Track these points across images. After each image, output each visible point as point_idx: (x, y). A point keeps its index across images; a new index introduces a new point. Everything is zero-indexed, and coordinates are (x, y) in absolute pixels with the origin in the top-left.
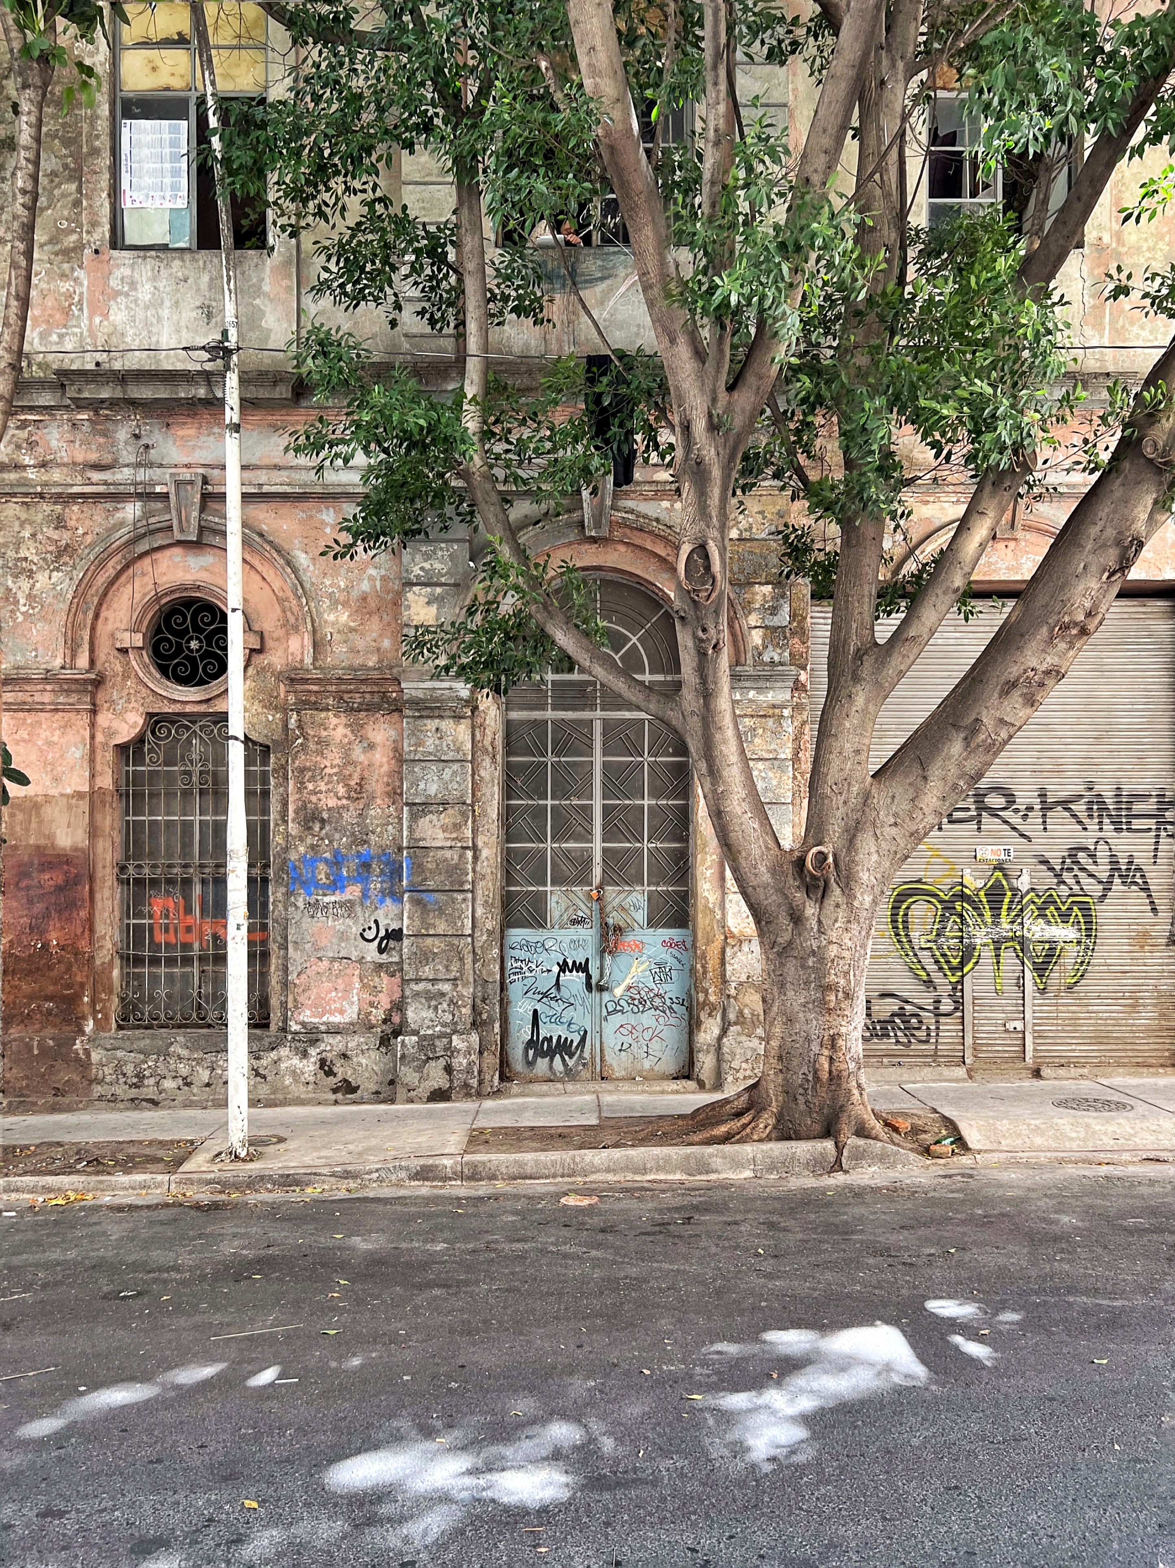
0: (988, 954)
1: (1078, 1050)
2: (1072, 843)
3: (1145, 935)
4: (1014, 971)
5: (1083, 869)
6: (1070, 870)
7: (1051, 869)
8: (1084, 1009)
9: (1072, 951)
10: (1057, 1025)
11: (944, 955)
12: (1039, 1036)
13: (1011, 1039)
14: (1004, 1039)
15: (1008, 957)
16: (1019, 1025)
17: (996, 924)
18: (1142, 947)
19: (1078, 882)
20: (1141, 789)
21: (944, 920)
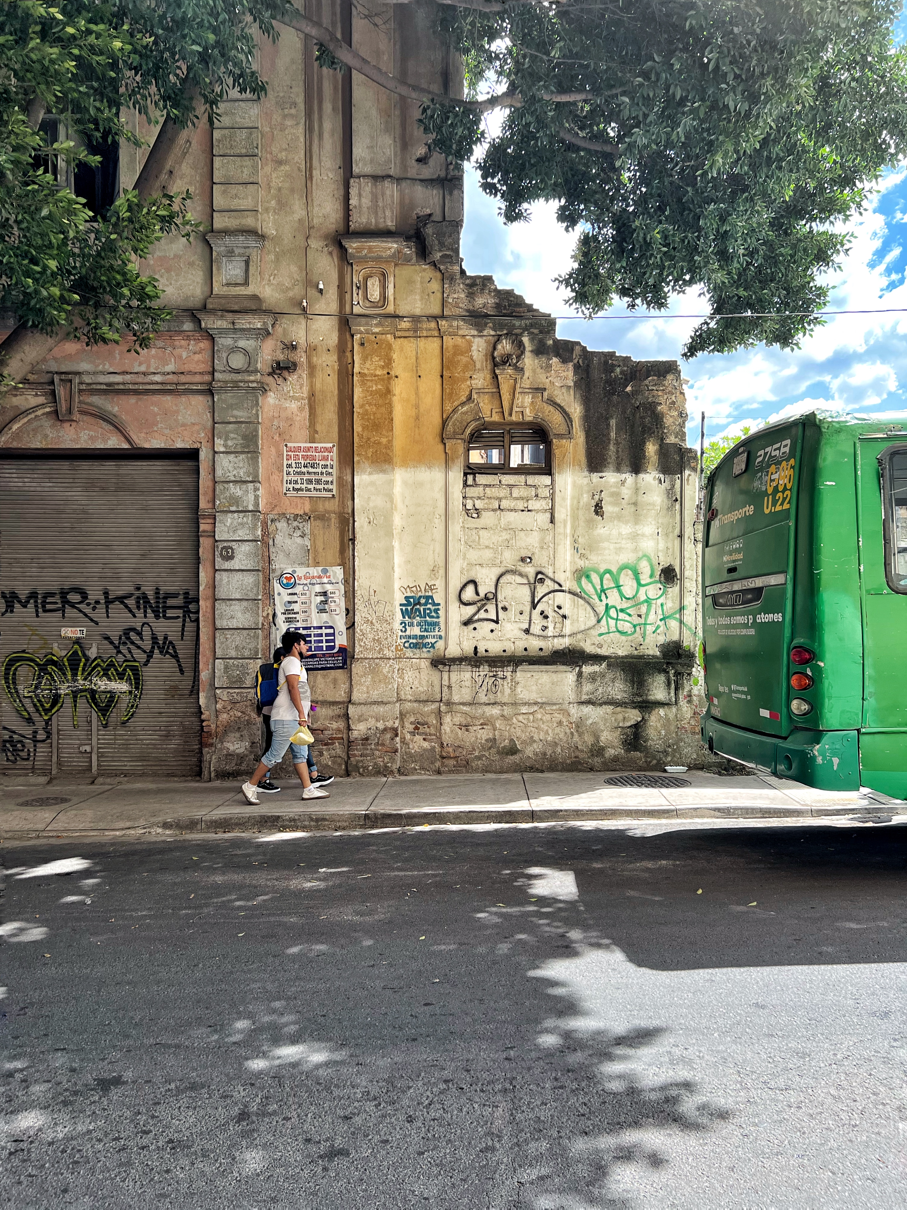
0: (69, 701)
1: (129, 766)
2: (127, 625)
3: (175, 688)
4: (86, 712)
5: (133, 643)
6: (125, 644)
7: (112, 643)
8: (134, 738)
9: (126, 699)
10: (115, 748)
11: (39, 701)
12: (100, 755)
13: (84, 758)
14: (79, 758)
15: (82, 703)
16: (88, 749)
17: (75, 681)
18: (173, 696)
19: (130, 652)
20: (172, 589)
21: (40, 677)
